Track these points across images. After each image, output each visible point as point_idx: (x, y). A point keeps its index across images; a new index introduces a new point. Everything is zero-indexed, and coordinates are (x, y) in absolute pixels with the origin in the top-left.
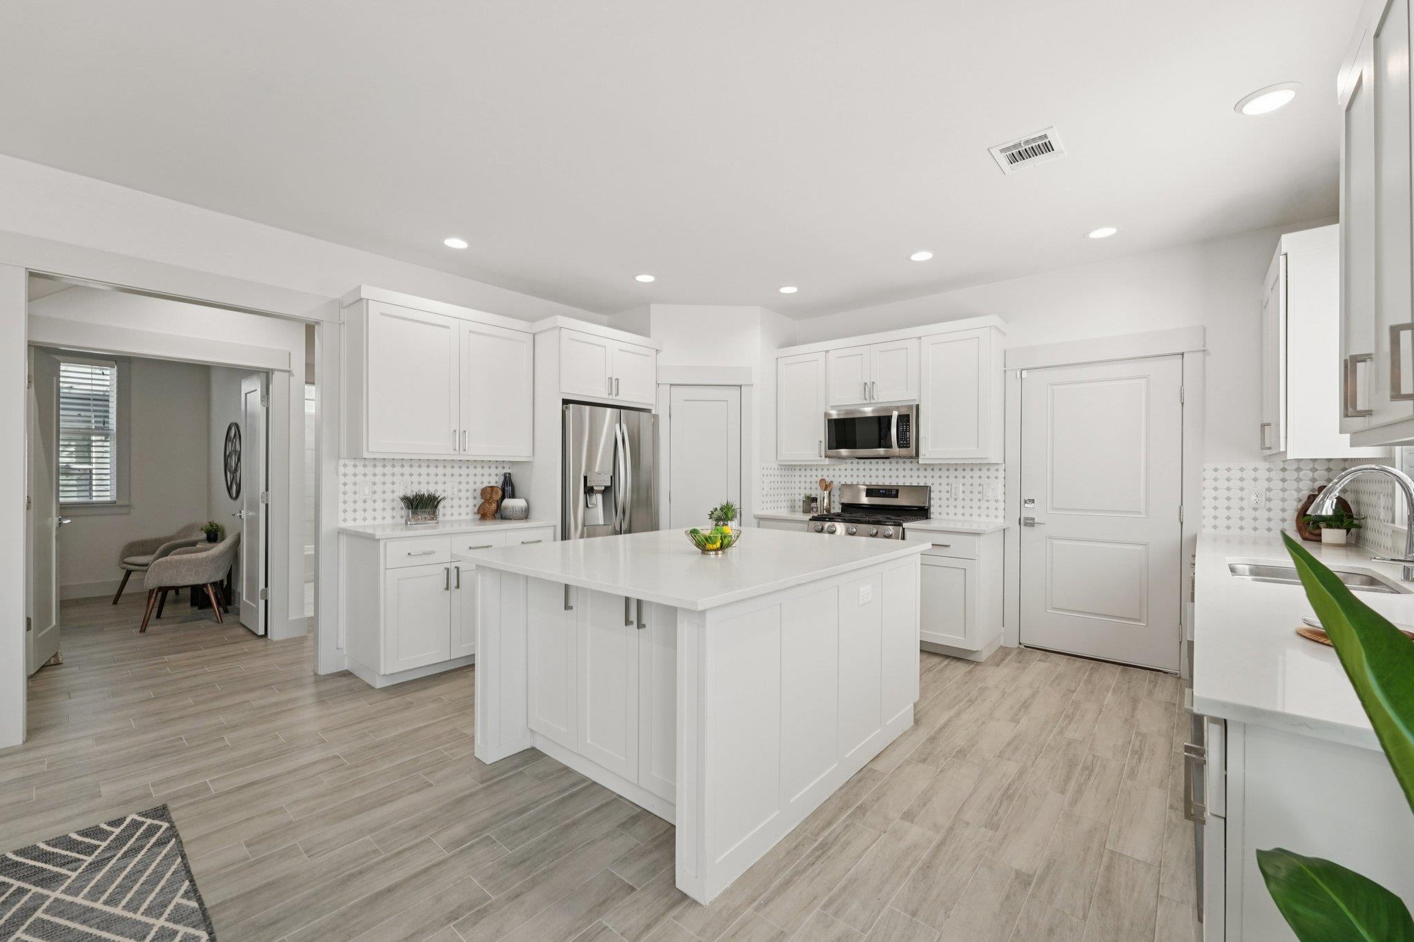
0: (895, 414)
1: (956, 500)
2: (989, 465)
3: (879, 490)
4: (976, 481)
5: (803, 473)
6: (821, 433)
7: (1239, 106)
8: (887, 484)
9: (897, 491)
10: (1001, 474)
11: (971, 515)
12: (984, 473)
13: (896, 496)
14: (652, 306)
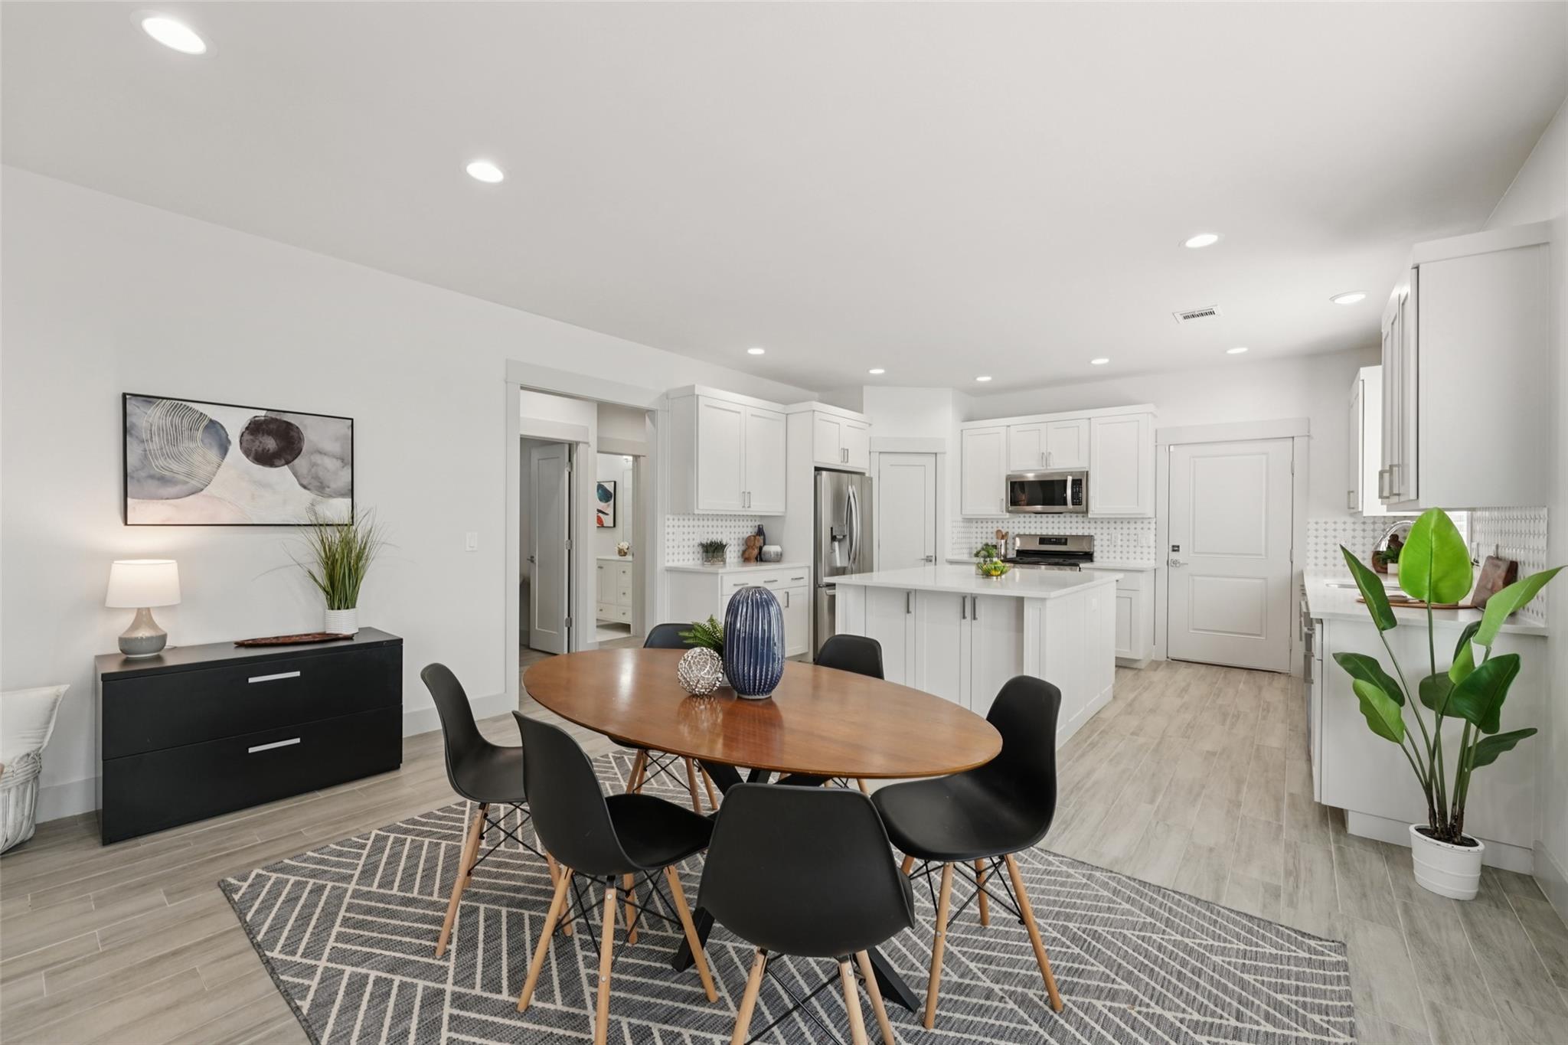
0: (1070, 479)
1: (1115, 546)
2: (1143, 519)
3: (1051, 539)
4: (1132, 531)
5: (980, 525)
6: (1002, 493)
7: (1332, 299)
8: (1056, 534)
9: (1066, 539)
10: (1153, 526)
11: (1128, 558)
12: (1139, 525)
13: (1065, 543)
14: (865, 388)
